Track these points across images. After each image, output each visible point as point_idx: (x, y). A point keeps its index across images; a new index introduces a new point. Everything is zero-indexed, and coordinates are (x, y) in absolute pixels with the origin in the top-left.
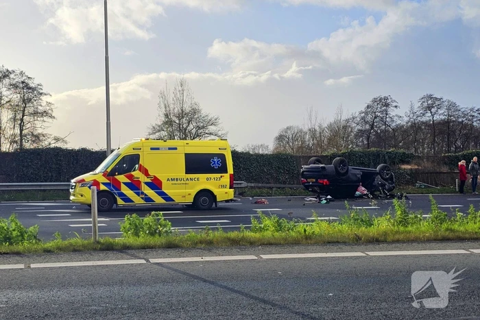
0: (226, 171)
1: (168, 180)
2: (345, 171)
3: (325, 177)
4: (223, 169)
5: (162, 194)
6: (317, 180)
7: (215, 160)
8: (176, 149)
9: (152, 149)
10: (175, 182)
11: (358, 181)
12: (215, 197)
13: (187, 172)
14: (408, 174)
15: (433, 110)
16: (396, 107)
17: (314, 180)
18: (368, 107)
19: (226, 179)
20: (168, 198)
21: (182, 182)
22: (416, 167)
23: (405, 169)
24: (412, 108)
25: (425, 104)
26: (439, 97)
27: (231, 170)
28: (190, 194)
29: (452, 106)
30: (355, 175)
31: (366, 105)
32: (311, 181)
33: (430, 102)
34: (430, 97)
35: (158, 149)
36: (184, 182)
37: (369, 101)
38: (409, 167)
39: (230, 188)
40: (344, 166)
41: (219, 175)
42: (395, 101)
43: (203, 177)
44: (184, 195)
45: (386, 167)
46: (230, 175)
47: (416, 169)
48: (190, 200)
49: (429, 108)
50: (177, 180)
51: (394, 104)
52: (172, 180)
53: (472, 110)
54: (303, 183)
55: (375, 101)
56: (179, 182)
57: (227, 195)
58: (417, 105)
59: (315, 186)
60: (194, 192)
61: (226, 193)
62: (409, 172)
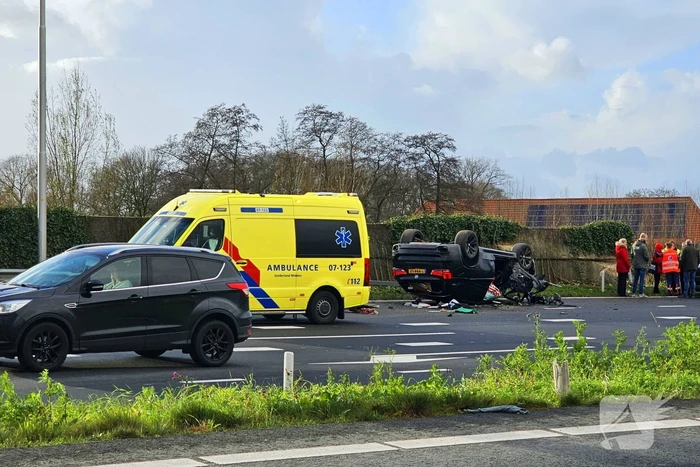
0: (358, 254)
1: (270, 268)
2: (474, 254)
3: (446, 265)
4: (354, 251)
5: (260, 294)
6: (428, 272)
7: (343, 233)
8: (280, 210)
9: (243, 210)
10: (280, 272)
11: (490, 274)
12: (341, 300)
13: (299, 255)
15: (325, 136)
16: (256, 127)
17: (423, 271)
18: (199, 126)
19: (359, 268)
20: (268, 302)
21: (292, 272)
24: (283, 129)
25: (310, 125)
26: (335, 112)
27: (366, 252)
28: (302, 295)
29: (357, 129)
30: (487, 262)
31: (196, 121)
32: (417, 272)
33: (318, 120)
34: (318, 110)
35: (253, 210)
36: (294, 273)
37: (201, 114)
39: (366, 284)
40: (473, 245)
41: (347, 261)
42: (254, 116)
43: (323, 263)
44: (294, 296)
45: (526, 248)
46: (366, 260)
48: (302, 304)
49: (316, 131)
50: (283, 267)
51: (253, 122)
52: (277, 268)
53: (396, 137)
54: (397, 278)
55: (213, 113)
56: (286, 272)
57: (359, 296)
58: (293, 125)
59: (424, 282)
60: (310, 290)
61: (359, 293)
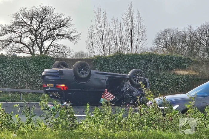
2: (86, 75)
3: (62, 82)
6: (55, 86)
11: (103, 87)
14: (184, 81)
17: (52, 85)
22: (194, 73)
23: (181, 75)
30: (99, 80)
32: (50, 86)
38: (185, 73)
40: (86, 70)
45: (138, 72)
47: (194, 76)
59: (54, 91)
62: (184, 78)
